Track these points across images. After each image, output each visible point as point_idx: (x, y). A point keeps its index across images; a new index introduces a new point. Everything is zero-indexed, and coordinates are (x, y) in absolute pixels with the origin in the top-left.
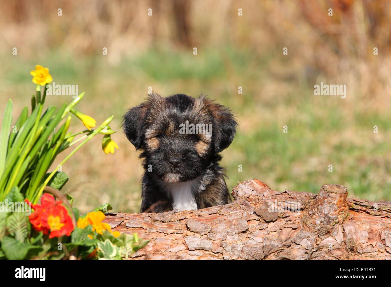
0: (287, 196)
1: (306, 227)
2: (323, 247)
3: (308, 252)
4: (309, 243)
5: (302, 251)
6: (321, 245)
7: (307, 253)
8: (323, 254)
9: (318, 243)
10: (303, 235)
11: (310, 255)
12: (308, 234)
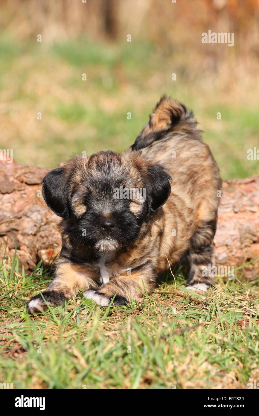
0: (28, 171)
1: (38, 202)
2: (52, 222)
3: (37, 225)
4: (39, 217)
5: (32, 224)
6: (50, 219)
7: (35, 226)
8: (50, 229)
9: (48, 217)
10: (34, 209)
11: (38, 228)
12: (39, 208)
